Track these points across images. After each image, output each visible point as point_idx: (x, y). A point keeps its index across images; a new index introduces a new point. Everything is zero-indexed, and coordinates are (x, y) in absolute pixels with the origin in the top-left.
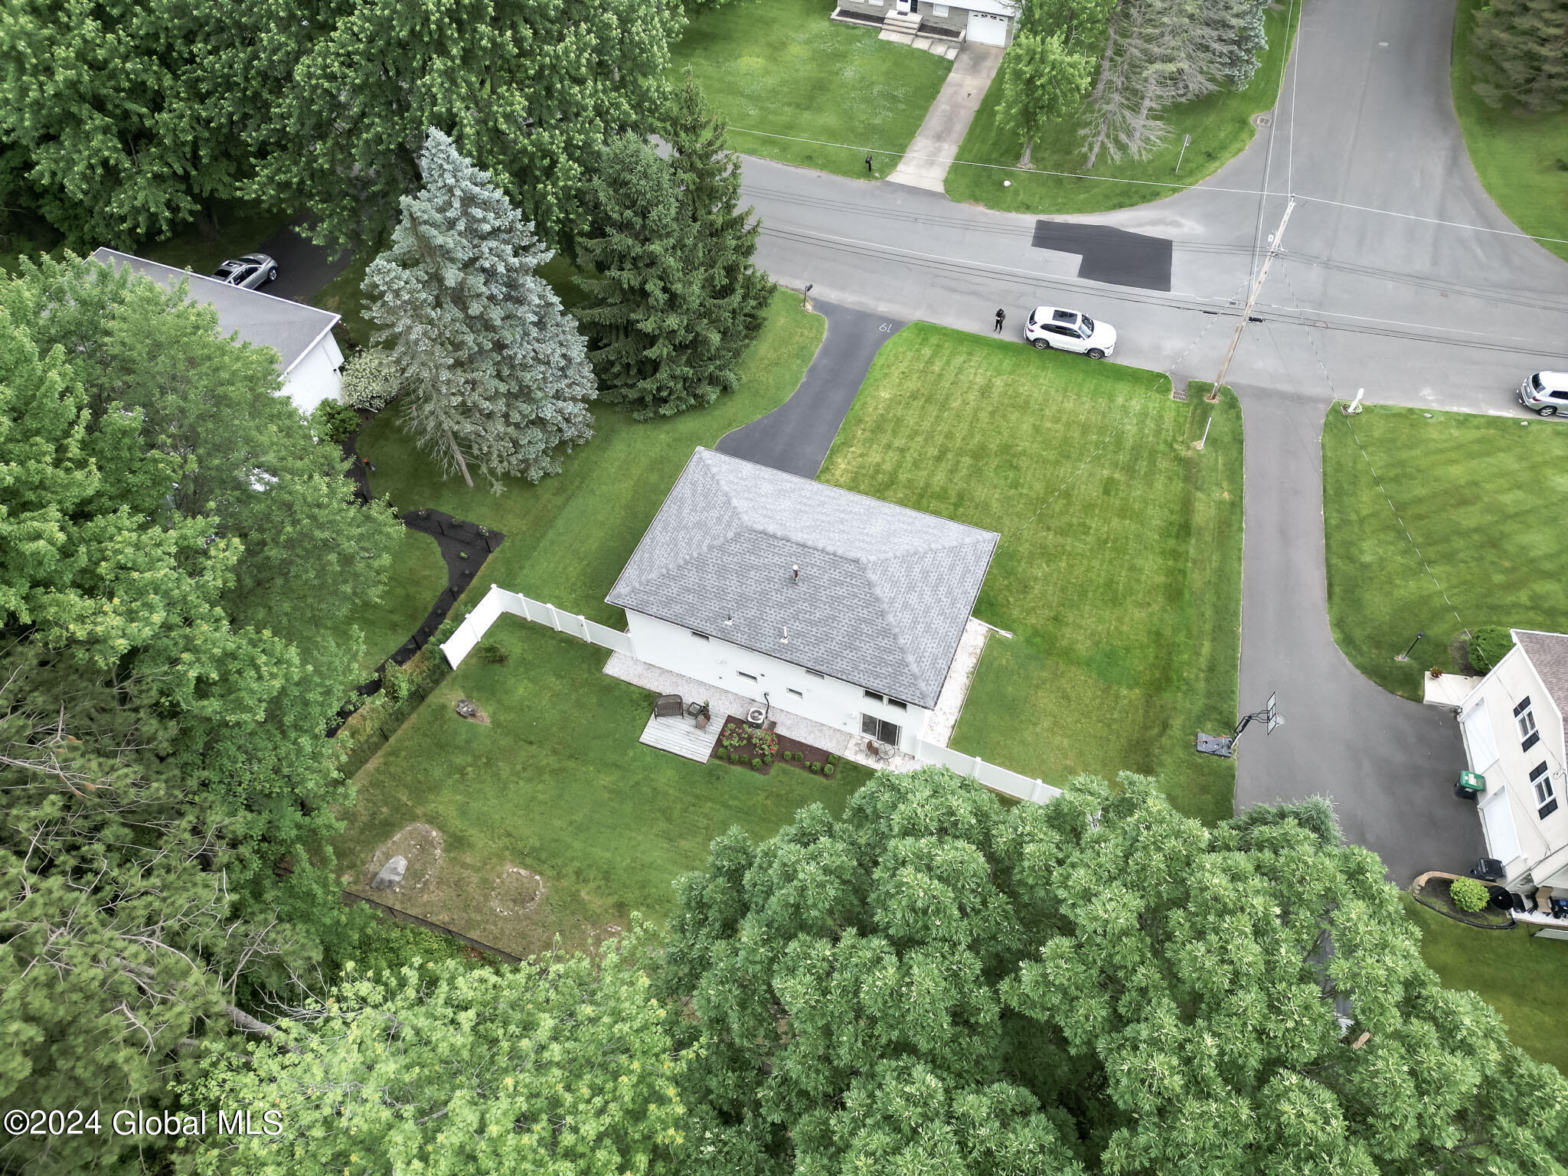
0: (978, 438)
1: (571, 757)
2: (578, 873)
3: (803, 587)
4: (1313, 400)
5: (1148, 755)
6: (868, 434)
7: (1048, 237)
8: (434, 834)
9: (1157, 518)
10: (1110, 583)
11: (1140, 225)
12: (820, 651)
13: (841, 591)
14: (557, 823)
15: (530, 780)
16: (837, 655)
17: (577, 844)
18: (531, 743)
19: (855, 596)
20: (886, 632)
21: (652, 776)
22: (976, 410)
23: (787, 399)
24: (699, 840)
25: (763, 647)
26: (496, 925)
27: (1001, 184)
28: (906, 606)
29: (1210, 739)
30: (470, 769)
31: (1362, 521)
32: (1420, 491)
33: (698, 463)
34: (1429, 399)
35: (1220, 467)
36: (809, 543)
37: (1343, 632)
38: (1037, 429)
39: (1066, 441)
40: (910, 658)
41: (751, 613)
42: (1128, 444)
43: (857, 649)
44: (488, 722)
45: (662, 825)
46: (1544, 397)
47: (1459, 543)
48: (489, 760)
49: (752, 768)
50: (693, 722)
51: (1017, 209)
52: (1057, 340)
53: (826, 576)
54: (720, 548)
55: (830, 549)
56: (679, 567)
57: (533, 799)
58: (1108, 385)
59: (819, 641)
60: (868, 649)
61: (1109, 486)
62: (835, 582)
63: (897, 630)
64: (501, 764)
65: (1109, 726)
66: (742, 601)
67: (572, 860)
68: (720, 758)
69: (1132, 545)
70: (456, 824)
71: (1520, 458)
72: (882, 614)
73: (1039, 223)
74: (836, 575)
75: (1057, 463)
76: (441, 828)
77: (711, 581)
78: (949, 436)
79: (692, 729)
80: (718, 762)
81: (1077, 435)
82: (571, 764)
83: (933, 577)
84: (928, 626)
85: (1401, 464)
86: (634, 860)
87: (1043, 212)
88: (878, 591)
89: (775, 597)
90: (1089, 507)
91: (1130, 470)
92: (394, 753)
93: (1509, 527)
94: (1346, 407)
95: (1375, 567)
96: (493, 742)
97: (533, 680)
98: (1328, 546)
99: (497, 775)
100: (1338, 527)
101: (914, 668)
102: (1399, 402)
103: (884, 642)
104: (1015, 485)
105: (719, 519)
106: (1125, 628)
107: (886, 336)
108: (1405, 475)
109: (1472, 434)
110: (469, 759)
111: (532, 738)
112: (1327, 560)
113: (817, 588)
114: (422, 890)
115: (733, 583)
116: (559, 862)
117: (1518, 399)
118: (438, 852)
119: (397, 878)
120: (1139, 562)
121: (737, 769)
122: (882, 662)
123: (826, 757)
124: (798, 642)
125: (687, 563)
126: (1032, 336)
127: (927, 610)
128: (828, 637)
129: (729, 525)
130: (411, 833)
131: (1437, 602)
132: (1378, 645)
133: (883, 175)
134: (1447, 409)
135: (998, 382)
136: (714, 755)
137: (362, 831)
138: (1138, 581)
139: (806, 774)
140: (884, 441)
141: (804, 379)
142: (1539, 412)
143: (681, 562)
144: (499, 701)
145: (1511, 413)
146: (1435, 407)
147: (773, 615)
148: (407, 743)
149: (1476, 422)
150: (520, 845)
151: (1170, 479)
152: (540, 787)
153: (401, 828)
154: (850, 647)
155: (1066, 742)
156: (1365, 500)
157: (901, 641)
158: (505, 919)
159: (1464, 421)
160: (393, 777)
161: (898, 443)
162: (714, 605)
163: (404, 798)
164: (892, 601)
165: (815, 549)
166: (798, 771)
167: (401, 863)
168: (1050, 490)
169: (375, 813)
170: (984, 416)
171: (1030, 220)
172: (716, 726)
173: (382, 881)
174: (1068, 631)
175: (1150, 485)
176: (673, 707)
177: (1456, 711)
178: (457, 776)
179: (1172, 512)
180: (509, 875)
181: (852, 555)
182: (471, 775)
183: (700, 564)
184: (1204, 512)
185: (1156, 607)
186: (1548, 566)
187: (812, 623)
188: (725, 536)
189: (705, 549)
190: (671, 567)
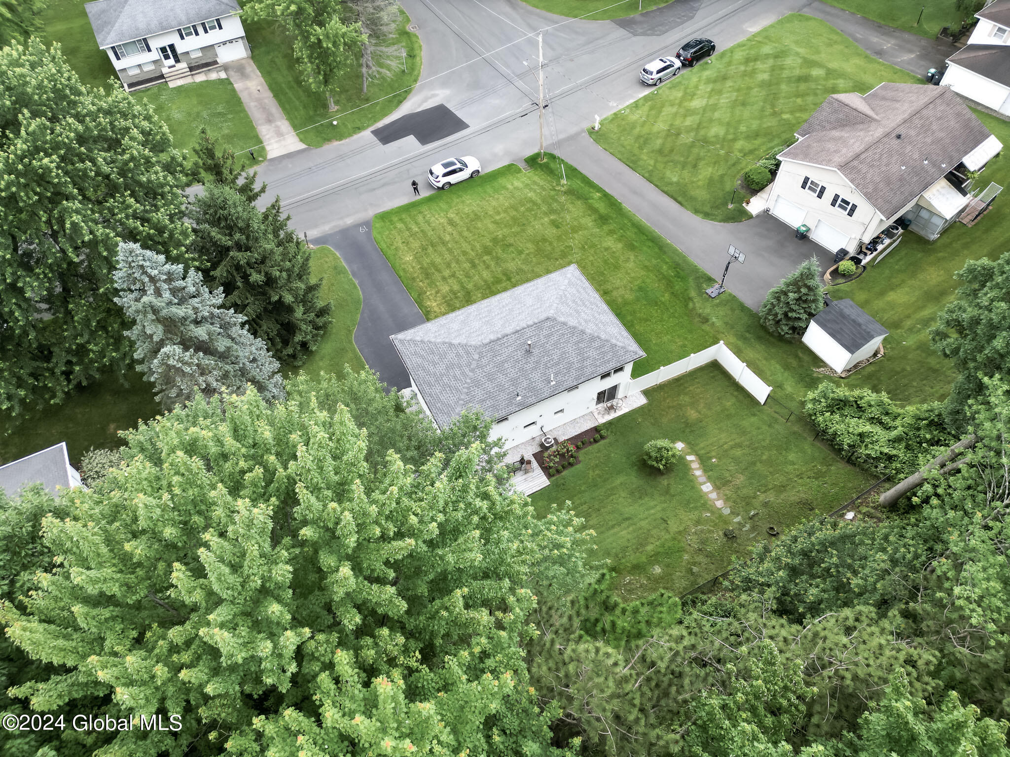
0: (478, 246)
3: (536, 351)
4: (577, 134)
5: (700, 315)
6: (427, 281)
7: (387, 135)
9: (588, 221)
10: (606, 262)
11: (420, 106)
12: (574, 373)
13: (555, 338)
16: (582, 368)
19: (563, 334)
20: (593, 339)
22: (460, 234)
23: (361, 296)
24: (594, 515)
25: (546, 394)
27: (332, 124)
28: (586, 321)
29: (712, 290)
31: (655, 166)
32: (659, 142)
33: (403, 344)
34: (615, 106)
35: (582, 185)
36: (518, 328)
37: (701, 213)
38: (495, 222)
39: (514, 219)
40: (614, 341)
41: (525, 384)
42: (539, 201)
43: (588, 357)
46: (656, 76)
47: (695, 151)
49: (571, 465)
50: (521, 473)
51: (355, 133)
52: (453, 179)
53: (542, 337)
54: (478, 367)
55: (530, 323)
56: (467, 394)
58: (496, 184)
59: (568, 369)
60: (593, 353)
61: (555, 224)
62: (548, 336)
63: (595, 334)
65: (674, 317)
66: (514, 382)
68: (553, 475)
69: (596, 241)
71: (672, 105)
72: (584, 332)
73: (373, 132)
74: (545, 332)
75: (523, 231)
77: (489, 386)
78: (465, 253)
79: (524, 477)
80: (554, 478)
81: (515, 213)
84: (601, 322)
85: (639, 137)
87: (368, 126)
88: (570, 324)
89: (528, 367)
90: (559, 238)
91: (552, 211)
93: (702, 132)
94: (593, 128)
95: (681, 181)
98: (656, 186)
100: (651, 175)
101: (620, 344)
102: (609, 113)
103: (596, 344)
104: (520, 252)
105: (458, 355)
106: (633, 275)
107: (369, 234)
108: (647, 139)
109: (646, 108)
112: (663, 191)
113: (542, 346)
115: (501, 378)
117: (644, 84)
120: (605, 245)
121: (565, 473)
122: (604, 353)
123: (596, 429)
124: (559, 378)
125: (468, 388)
126: (440, 185)
127: (593, 315)
128: (571, 364)
129: (468, 353)
131: (716, 178)
132: (717, 207)
133: (265, 159)
134: (625, 105)
135: (451, 215)
136: (549, 476)
138: (614, 252)
139: (596, 446)
140: (439, 278)
141: (356, 281)
142: (655, 85)
143: (466, 390)
145: (647, 91)
146: (621, 107)
147: (536, 376)
149: (641, 103)
151: (572, 203)
154: (584, 360)
155: (669, 337)
156: (647, 160)
157: (602, 337)
159: (636, 105)
161: (447, 273)
162: (503, 396)
164: (579, 323)
165: (524, 328)
166: (590, 448)
168: (536, 243)
170: (466, 234)
171: (367, 134)
172: (535, 464)
174: (615, 293)
175: (569, 212)
177: (767, 211)
179: (590, 215)
181: (543, 317)
183: (477, 384)
184: (602, 207)
185: (632, 257)
186: (730, 137)
187: (557, 364)
188: (474, 359)
189: (471, 374)
190: (462, 397)
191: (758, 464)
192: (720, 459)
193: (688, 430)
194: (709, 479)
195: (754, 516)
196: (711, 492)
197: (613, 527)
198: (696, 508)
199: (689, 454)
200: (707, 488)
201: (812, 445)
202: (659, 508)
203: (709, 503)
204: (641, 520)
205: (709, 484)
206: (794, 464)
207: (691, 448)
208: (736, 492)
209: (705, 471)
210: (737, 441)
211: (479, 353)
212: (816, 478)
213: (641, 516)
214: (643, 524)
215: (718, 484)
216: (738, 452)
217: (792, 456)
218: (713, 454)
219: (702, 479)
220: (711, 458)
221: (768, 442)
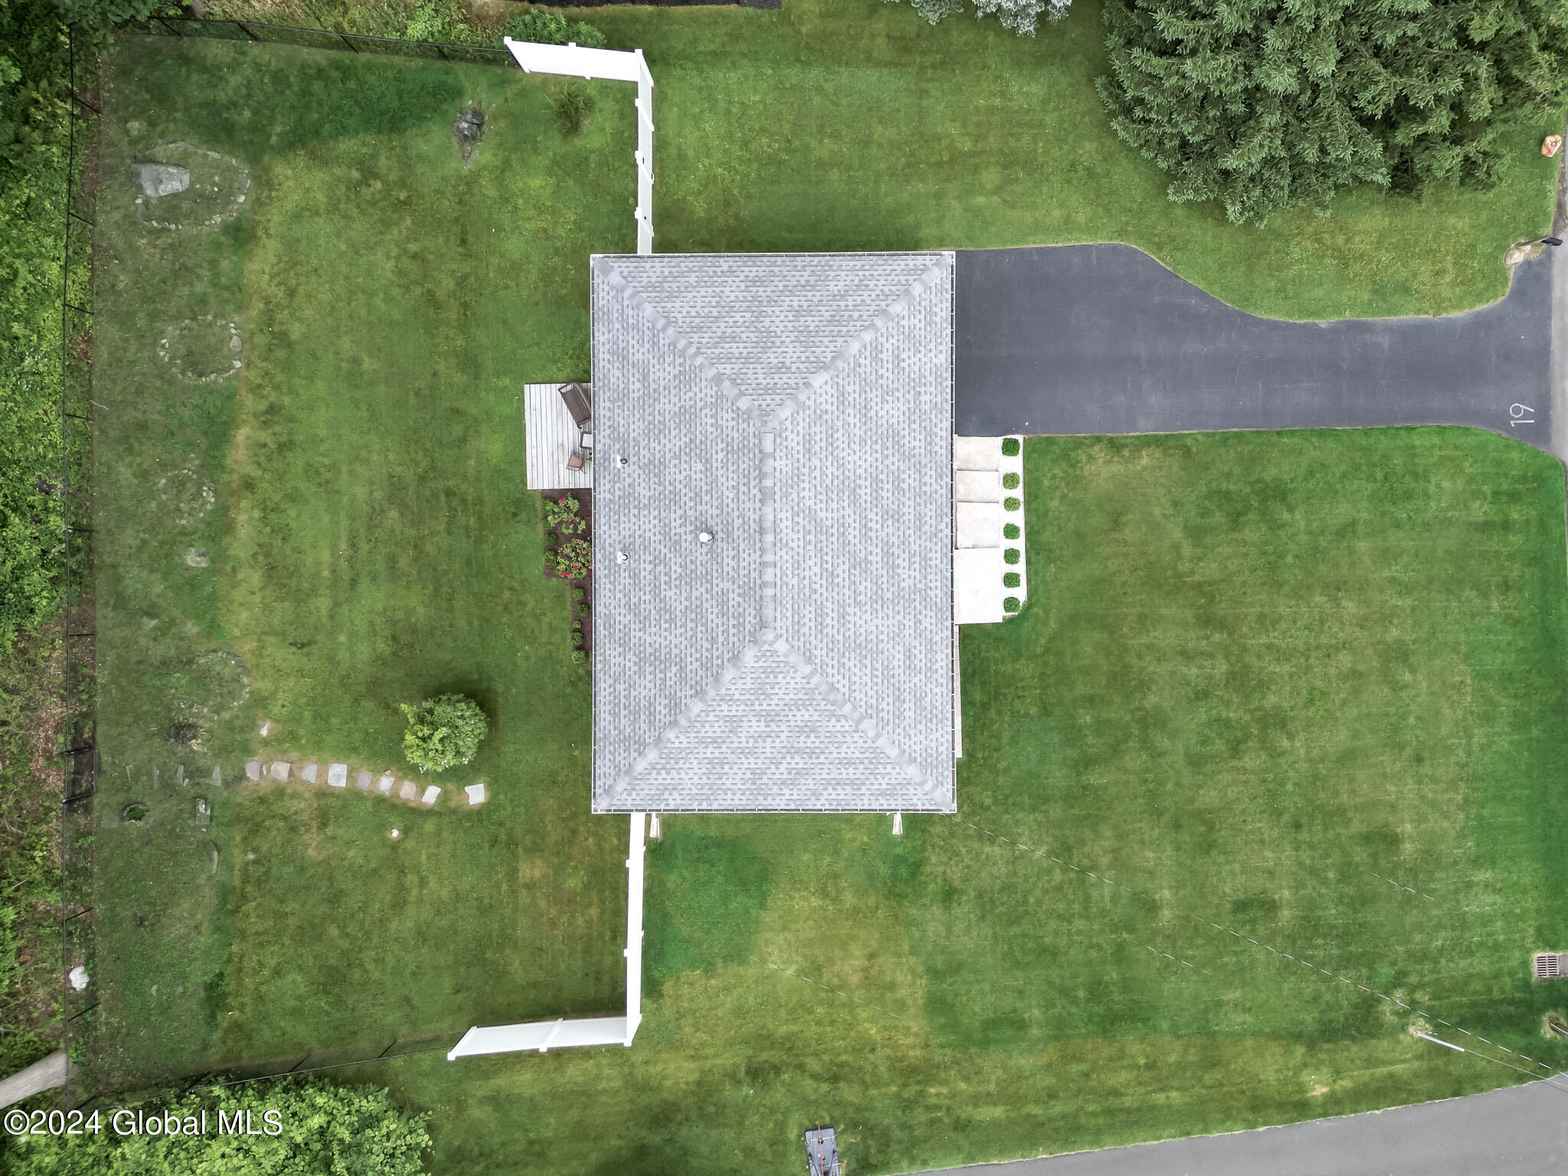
1: (465, 305)
2: (272, 409)
3: (703, 553)
8: (242, 199)
12: (623, 617)
13: (715, 618)
14: (346, 343)
15: (401, 273)
16: (626, 643)
17: (320, 385)
18: (463, 242)
19: (713, 641)
20: (675, 707)
21: (483, 428)
23: (1262, 315)
25: (602, 529)
26: (139, 350)
28: (734, 720)
30: (378, 185)
33: (909, 272)
35: (1381, 1070)
36: (768, 538)
40: (652, 755)
41: (643, 491)
43: (641, 672)
44: (466, 168)
45: (409, 475)
48: (407, 202)
50: (573, 447)
53: (727, 585)
54: (720, 396)
55: (769, 574)
56: (673, 344)
57: (371, 294)
59: (634, 609)
60: (645, 688)
61: (1256, 906)
62: (723, 604)
63: (683, 722)
64: (408, 221)
66: (655, 468)
67: (290, 392)
68: (544, 506)
70: (275, 218)
72: (699, 693)
74: (734, 599)
75: (1274, 812)
76: (258, 203)
77: (669, 405)
79: (563, 449)
80: (537, 504)
82: (452, 314)
83: (811, 741)
84: (724, 762)
86: (333, 468)
88: (729, 674)
89: (677, 517)
92: (346, 72)
96: (437, 191)
97: (557, 193)
99: (386, 224)
101: (641, 766)
103: (661, 709)
105: (779, 367)
110: (393, 176)
111: (470, 238)
113: (707, 576)
114: (151, 232)
115: (675, 441)
116: (280, 378)
118: (218, 219)
119: (149, 192)
121: (537, 534)
124: (624, 578)
127: (750, 752)
128: (644, 622)
129: (768, 390)
130: (229, 168)
136: (544, 497)
137: (204, 105)
141: (1323, 323)
144: (507, 165)
147: (648, 526)
148: (372, 79)
150: (282, 316)
152: (396, 292)
153: (230, 153)
154: (641, 659)
157: (671, 734)
158: (154, 359)
160: (305, 93)
162: (637, 428)
163: (279, 129)
164: (729, 699)
165: (762, 550)
167: (175, 182)
169: (235, 104)
173: (138, 175)
176: (581, 410)
178: (355, 174)
180: (225, 327)
181: (772, 613)
182: (366, 192)
187: (656, 589)
188: (742, 394)
189: (712, 372)
190: (670, 331)
191: (323, 909)
192: (394, 847)
193: (503, 836)
194: (353, 796)
195: (195, 807)
196: (322, 773)
197: (353, 546)
198: (297, 719)
199: (444, 798)
200: (337, 775)
201: (300, 1046)
202: (343, 655)
203: (294, 755)
204: (337, 604)
205: (343, 783)
206: (277, 972)
207: (453, 811)
208: (284, 818)
209: (380, 800)
210: (410, 911)
211: (749, 411)
212: (210, 987)
213: (345, 610)
214: (323, 604)
215: (331, 801)
216: (384, 893)
217: (295, 983)
218: (410, 844)
219: (364, 781)
220: (406, 831)
221: (370, 966)
